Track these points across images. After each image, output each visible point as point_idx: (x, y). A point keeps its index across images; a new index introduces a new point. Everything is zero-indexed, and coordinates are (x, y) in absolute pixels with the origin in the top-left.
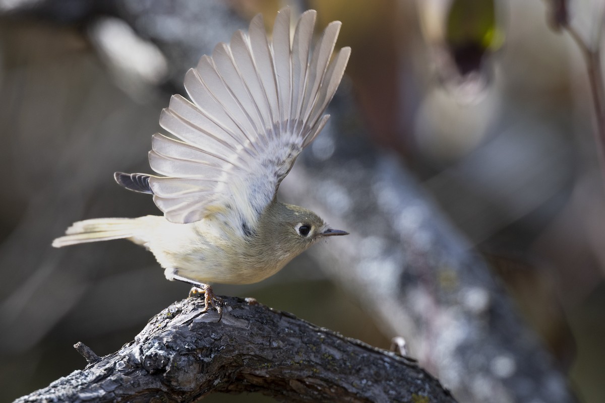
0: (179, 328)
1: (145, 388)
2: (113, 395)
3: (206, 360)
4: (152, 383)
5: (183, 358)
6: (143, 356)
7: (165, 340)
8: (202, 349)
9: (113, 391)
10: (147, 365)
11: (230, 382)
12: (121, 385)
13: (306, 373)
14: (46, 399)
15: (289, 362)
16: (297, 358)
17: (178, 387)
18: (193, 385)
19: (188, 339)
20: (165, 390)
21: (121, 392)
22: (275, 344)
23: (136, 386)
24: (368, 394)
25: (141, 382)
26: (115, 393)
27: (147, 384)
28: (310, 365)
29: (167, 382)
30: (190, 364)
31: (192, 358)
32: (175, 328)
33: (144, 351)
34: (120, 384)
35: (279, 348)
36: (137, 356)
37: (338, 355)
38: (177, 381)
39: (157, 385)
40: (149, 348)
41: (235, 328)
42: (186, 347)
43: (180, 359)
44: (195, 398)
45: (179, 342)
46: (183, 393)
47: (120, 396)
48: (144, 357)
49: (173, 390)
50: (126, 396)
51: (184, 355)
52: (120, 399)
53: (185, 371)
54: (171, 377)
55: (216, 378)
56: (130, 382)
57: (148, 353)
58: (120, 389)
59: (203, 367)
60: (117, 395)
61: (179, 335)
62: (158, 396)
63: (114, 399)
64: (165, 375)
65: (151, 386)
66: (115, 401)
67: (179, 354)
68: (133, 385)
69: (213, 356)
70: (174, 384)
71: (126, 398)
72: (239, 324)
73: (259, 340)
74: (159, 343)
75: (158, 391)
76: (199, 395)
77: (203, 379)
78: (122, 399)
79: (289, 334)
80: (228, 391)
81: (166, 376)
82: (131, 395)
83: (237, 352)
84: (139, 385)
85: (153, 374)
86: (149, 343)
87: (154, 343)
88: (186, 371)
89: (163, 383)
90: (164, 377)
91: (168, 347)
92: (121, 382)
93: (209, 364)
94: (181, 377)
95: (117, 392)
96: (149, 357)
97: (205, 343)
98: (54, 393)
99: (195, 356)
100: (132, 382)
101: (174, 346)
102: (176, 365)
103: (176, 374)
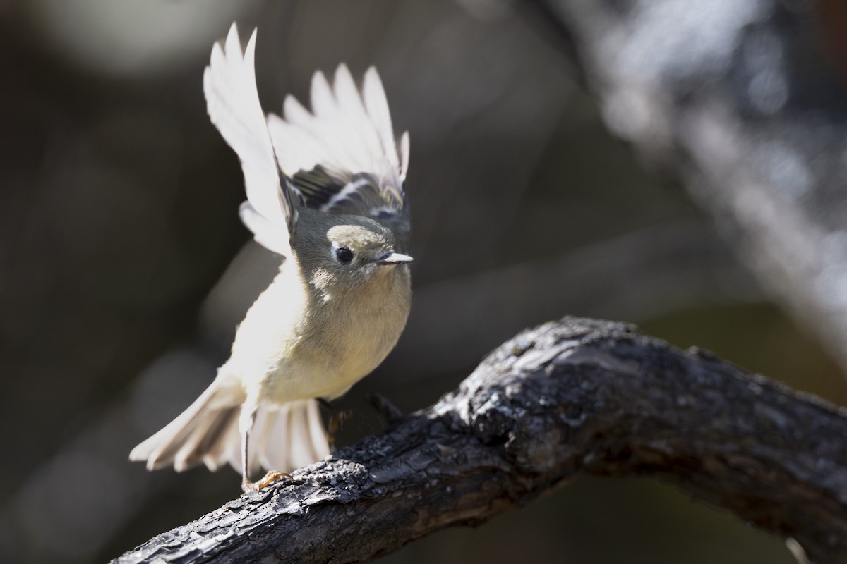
0: (532, 372)
1: (476, 465)
2: (425, 475)
3: (573, 423)
4: (486, 458)
5: (537, 420)
6: (473, 413)
7: (509, 391)
8: (566, 407)
9: (425, 470)
10: (479, 428)
11: (610, 458)
12: (438, 460)
13: (729, 447)
14: (318, 480)
15: (703, 429)
16: (718, 424)
17: (527, 466)
18: (551, 463)
19: (545, 390)
20: (506, 468)
21: (437, 471)
22: (682, 401)
23: (460, 462)
24: (828, 483)
25: (469, 457)
26: (427, 473)
27: (478, 459)
28: (736, 434)
29: (511, 457)
30: (546, 428)
31: (550, 420)
32: (524, 371)
33: (475, 407)
34: (435, 459)
35: (687, 407)
36: (464, 415)
37: (780, 420)
38: (526, 456)
39: (493, 461)
40: (483, 403)
41: (619, 375)
42: (542, 402)
43: (532, 422)
44: (554, 482)
45: (530, 393)
46: (535, 474)
47: (436, 477)
48: (474, 417)
49: (519, 470)
50: (445, 478)
51: (539, 415)
52: (434, 482)
53: (538, 440)
54: (517, 450)
55: (588, 452)
56: (452, 455)
57: (481, 411)
58: (437, 466)
59: (568, 435)
60: (431, 476)
61: (531, 382)
62: (495, 479)
63: (425, 481)
64: (507, 445)
65: (485, 463)
66: (427, 485)
67: (531, 412)
68: (456, 460)
69: (583, 417)
70: (521, 459)
71: (444, 480)
72: (625, 368)
73: (656, 393)
74: (499, 396)
75: (495, 470)
76: (560, 479)
77: (568, 453)
78: (438, 483)
79: (705, 386)
80: (606, 473)
81: (510, 448)
82: (452, 477)
83: (620, 412)
84: (466, 461)
85: (488, 445)
86: (483, 395)
87: (491, 394)
88: (541, 439)
89: (503, 457)
90: (505, 448)
91: (514, 402)
92: (438, 455)
93: (576, 430)
94: (533, 449)
95: (430, 471)
96: (482, 418)
97: (572, 397)
98: (332, 470)
99: (556, 417)
100: (455, 456)
101: (523, 400)
102: (524, 430)
103: (525, 445)
